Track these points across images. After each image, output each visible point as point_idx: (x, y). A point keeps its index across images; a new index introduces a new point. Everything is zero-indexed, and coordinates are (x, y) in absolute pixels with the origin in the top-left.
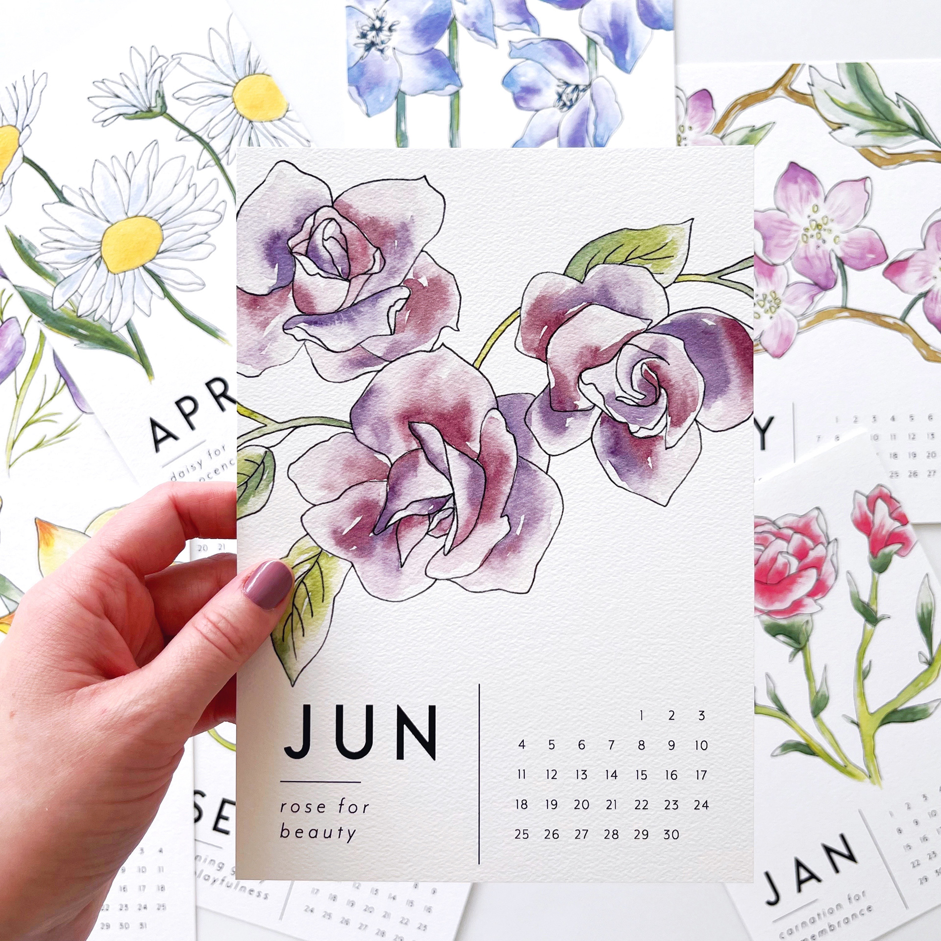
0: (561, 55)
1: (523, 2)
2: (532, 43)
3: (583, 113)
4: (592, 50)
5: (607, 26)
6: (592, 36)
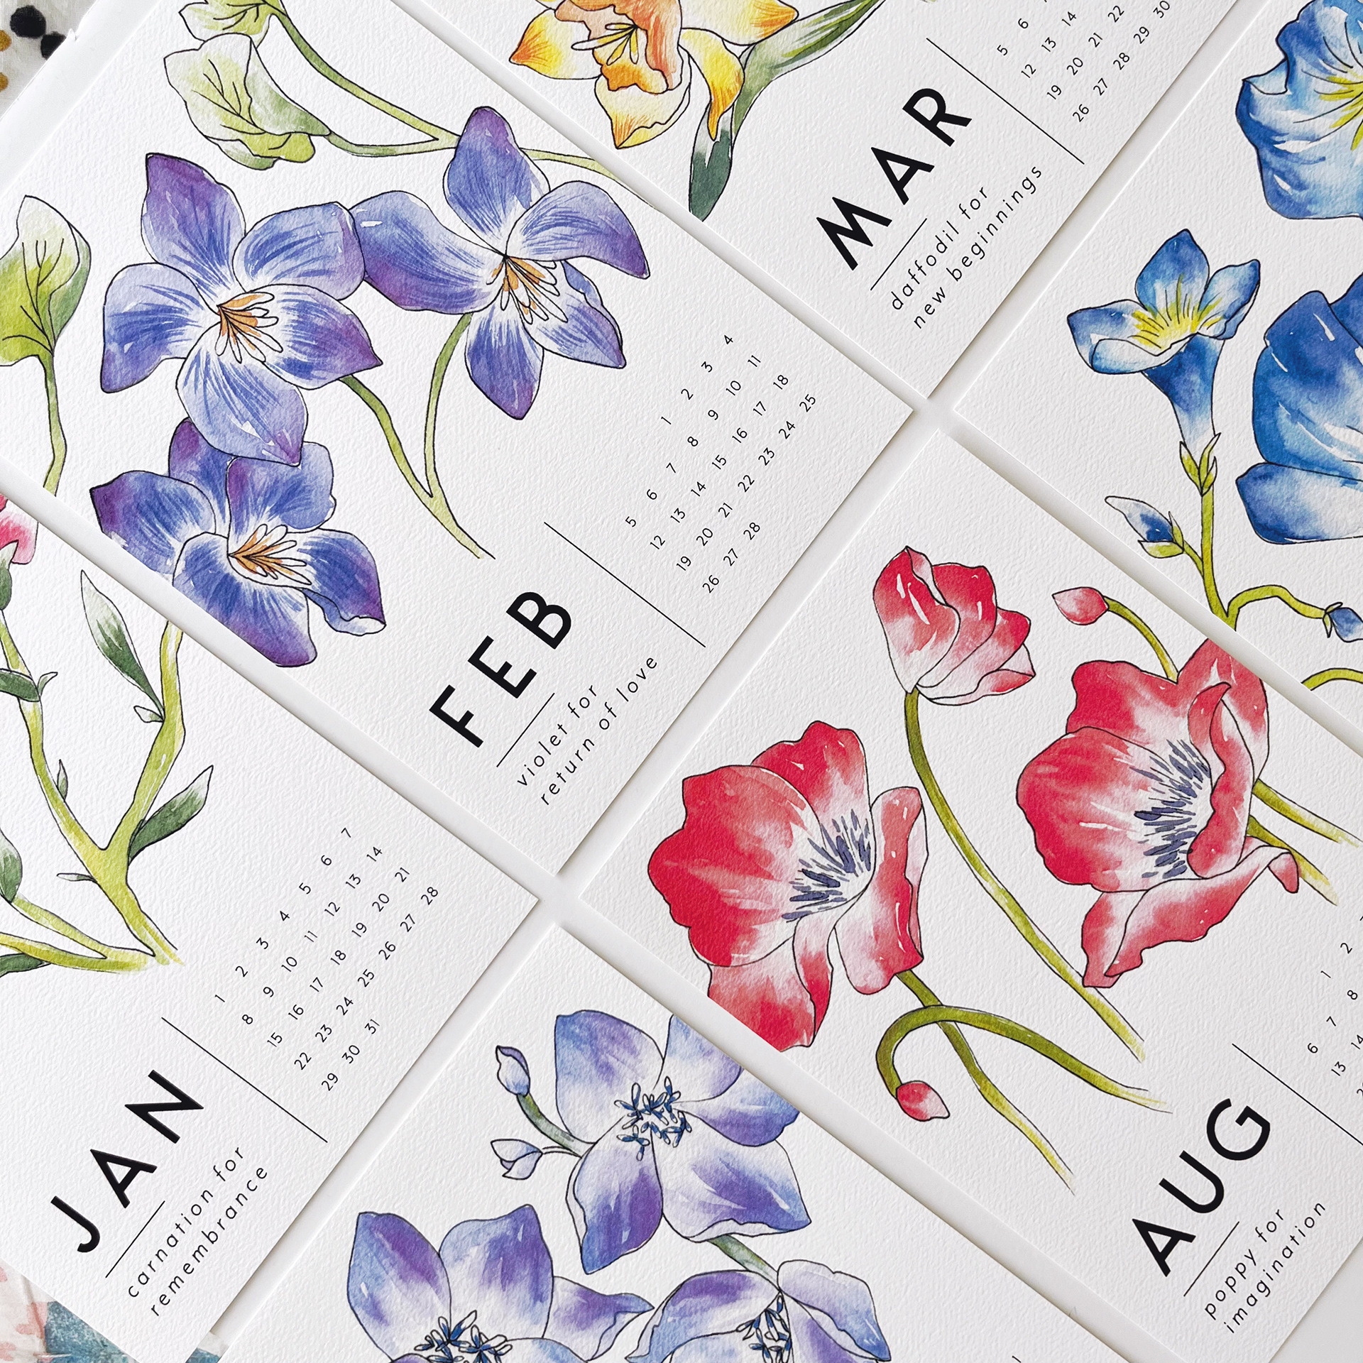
0: (706, 1300)
1: (586, 1293)
2: (655, 1326)
3: (812, 1334)
4: (734, 1248)
5: (718, 1200)
6: (713, 1233)
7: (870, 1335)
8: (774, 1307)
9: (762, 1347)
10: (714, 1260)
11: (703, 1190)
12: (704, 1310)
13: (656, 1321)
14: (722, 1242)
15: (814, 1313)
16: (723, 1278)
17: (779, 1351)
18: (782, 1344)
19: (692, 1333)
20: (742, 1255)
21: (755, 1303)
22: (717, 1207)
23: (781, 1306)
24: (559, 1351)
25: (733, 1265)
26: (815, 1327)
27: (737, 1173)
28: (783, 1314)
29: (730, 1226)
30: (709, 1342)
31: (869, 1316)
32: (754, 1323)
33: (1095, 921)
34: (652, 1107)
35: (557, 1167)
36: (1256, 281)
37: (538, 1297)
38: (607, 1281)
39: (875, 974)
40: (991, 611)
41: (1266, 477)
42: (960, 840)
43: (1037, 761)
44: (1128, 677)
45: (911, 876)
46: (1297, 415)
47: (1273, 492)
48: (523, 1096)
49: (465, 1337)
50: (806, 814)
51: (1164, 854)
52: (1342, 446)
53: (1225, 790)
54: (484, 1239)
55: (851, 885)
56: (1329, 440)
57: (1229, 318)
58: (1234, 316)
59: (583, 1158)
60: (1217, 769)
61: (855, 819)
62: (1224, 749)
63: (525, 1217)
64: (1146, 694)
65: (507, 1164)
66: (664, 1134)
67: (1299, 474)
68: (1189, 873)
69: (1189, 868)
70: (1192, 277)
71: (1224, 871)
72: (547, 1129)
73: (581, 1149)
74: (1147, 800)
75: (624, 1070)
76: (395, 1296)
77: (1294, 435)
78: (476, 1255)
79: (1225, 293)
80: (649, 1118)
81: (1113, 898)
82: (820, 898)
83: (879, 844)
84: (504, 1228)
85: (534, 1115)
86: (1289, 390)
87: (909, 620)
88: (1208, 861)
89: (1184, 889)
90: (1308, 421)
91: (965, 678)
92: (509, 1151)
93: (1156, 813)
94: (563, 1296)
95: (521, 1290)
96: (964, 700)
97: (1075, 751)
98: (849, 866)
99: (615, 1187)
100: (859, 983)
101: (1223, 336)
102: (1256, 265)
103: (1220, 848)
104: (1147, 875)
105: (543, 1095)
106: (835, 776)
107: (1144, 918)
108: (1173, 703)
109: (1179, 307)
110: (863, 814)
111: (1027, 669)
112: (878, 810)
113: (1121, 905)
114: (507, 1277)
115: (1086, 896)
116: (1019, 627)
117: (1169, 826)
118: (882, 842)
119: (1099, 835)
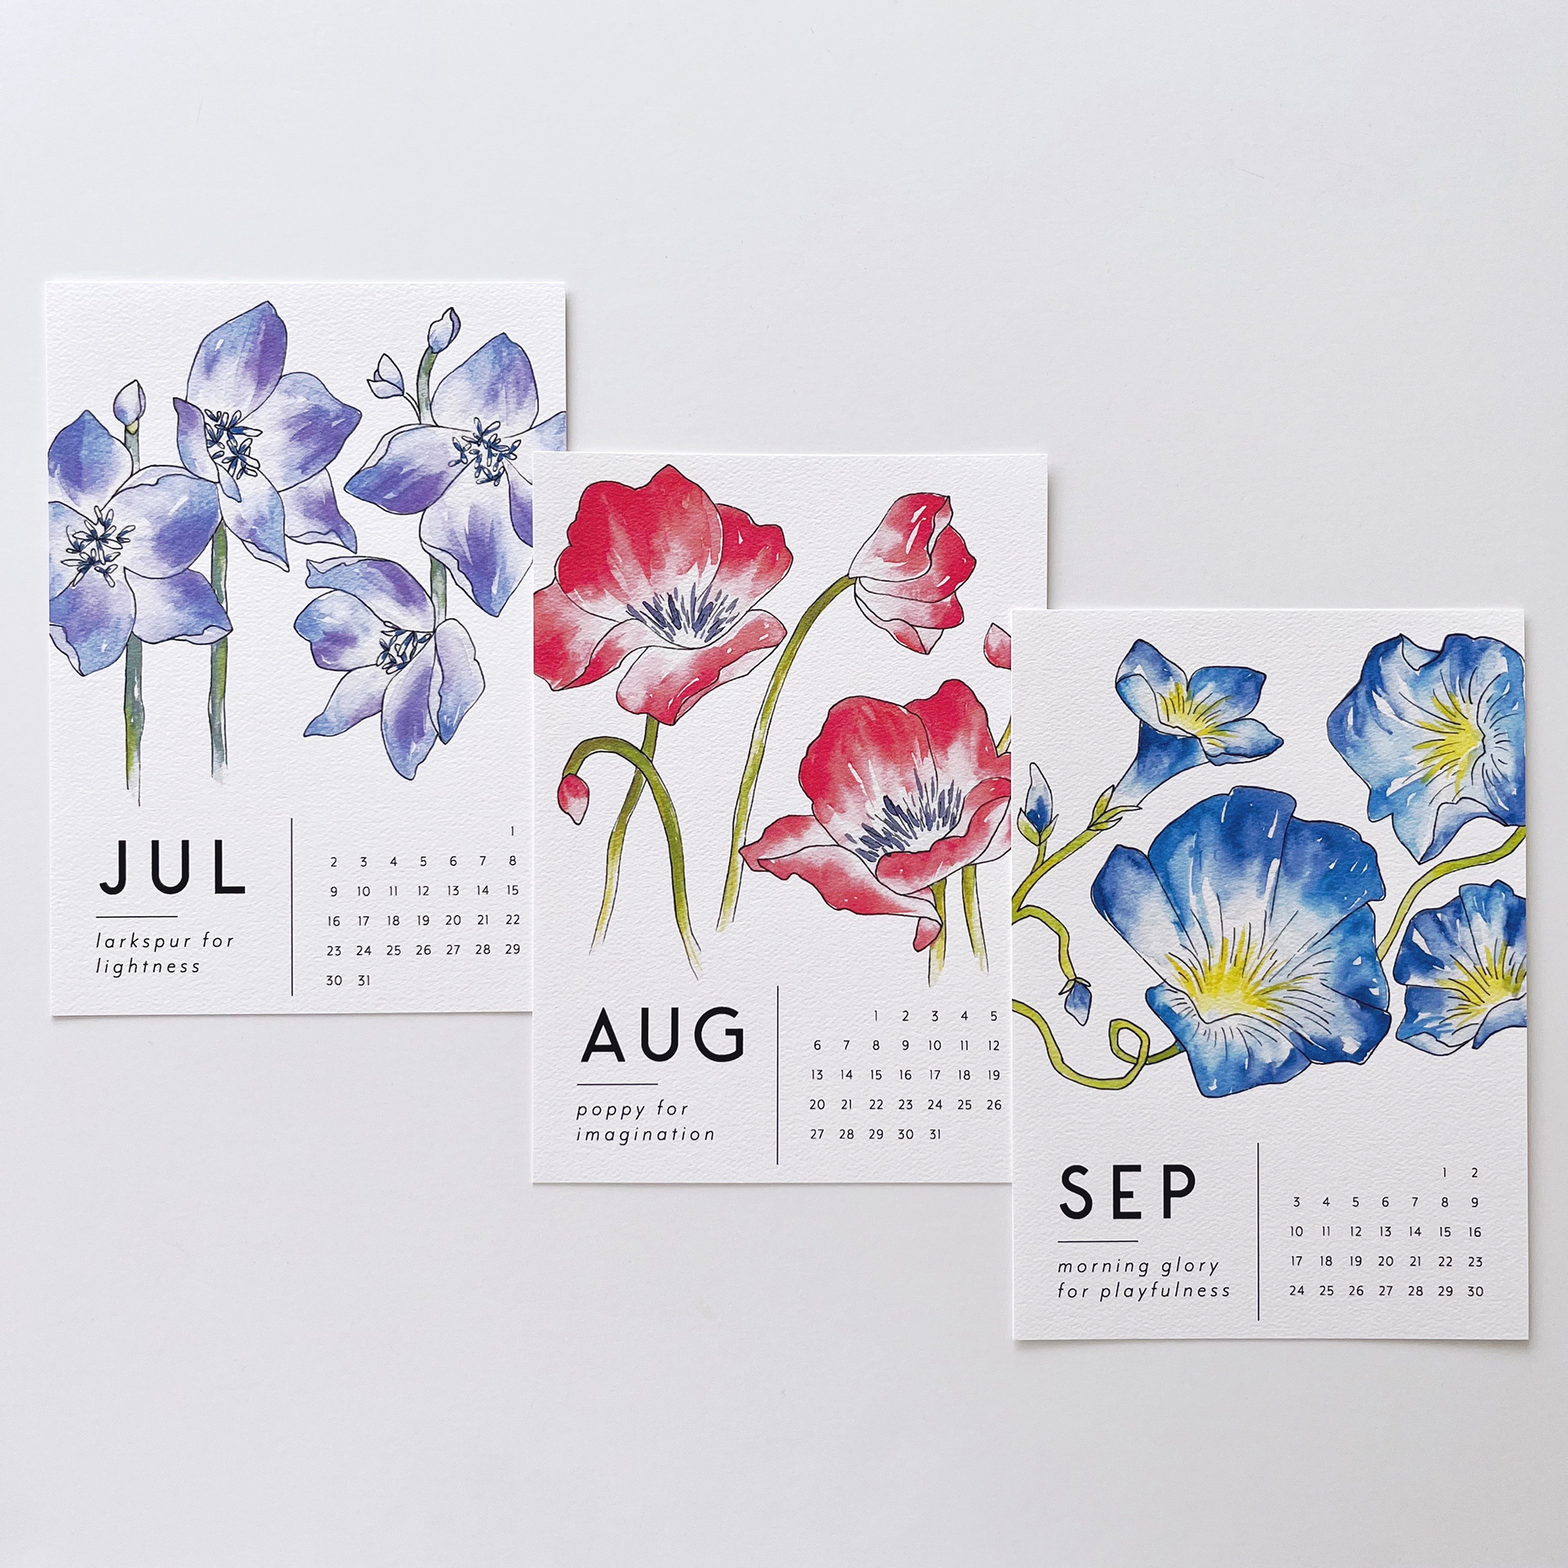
0: (389, 585)
1: (332, 499)
2: (344, 563)
3: (422, 676)
4: (438, 577)
5: (463, 540)
6: (439, 555)
7: (451, 717)
8: (419, 636)
9: (386, 649)
10: (420, 570)
11: (462, 524)
12: (381, 589)
13: (348, 561)
14: (437, 566)
15: (437, 667)
16: (413, 586)
17: (393, 662)
18: (399, 661)
19: (359, 593)
20: (439, 586)
21: (412, 621)
22: (458, 544)
23: (424, 641)
24: (279, 509)
25: (427, 586)
26: (428, 675)
27: (492, 539)
28: (420, 646)
29: (451, 563)
30: (362, 609)
31: (464, 708)
32: (399, 631)
33: (790, 824)
34: (491, 446)
35: (401, 412)
36: (1267, 752)
37: (303, 468)
38: (350, 507)
39: (637, 700)
40: (949, 590)
41: (1137, 864)
42: (774, 689)
43: (869, 700)
44: (976, 719)
45: (724, 674)
46: (1197, 853)
47: (1130, 878)
48: (432, 352)
49: (240, 439)
50: (711, 569)
51: (872, 838)
52: (1200, 901)
53: (949, 847)
54: (315, 400)
55: (685, 636)
56: (1197, 889)
57: (1227, 752)
58: (1231, 755)
59: (421, 425)
60: (960, 830)
61: (733, 605)
62: (978, 824)
63: (351, 417)
64: (974, 741)
65: (377, 377)
66: (480, 469)
67: (1157, 886)
68: (873, 866)
69: (876, 863)
70: (1236, 705)
71: (893, 889)
72: (422, 386)
73: (427, 420)
74: (901, 798)
75: (502, 406)
76: (231, 368)
77: (1181, 862)
78: (300, 403)
79: (1242, 737)
80: (484, 452)
81: (815, 825)
82: (661, 622)
83: (729, 635)
84: (334, 408)
85: (425, 369)
86: (1210, 833)
87: (899, 537)
88: (891, 873)
89: (860, 871)
90: (1199, 864)
91: (889, 608)
92: (387, 371)
93: (897, 810)
94: (317, 485)
95: (299, 453)
96: (874, 619)
97: (896, 721)
98: (698, 626)
99: (419, 462)
100: (623, 692)
101: (1212, 759)
102: (1279, 743)
103: (907, 875)
104: (849, 837)
105: (444, 364)
106: (752, 569)
107: (818, 858)
108: (982, 764)
109: (1207, 712)
110: (741, 608)
111: (928, 646)
112: (752, 617)
113: (815, 834)
114: (300, 436)
115: (801, 805)
116: (952, 617)
117: (895, 827)
118: (731, 636)
119: (851, 783)
